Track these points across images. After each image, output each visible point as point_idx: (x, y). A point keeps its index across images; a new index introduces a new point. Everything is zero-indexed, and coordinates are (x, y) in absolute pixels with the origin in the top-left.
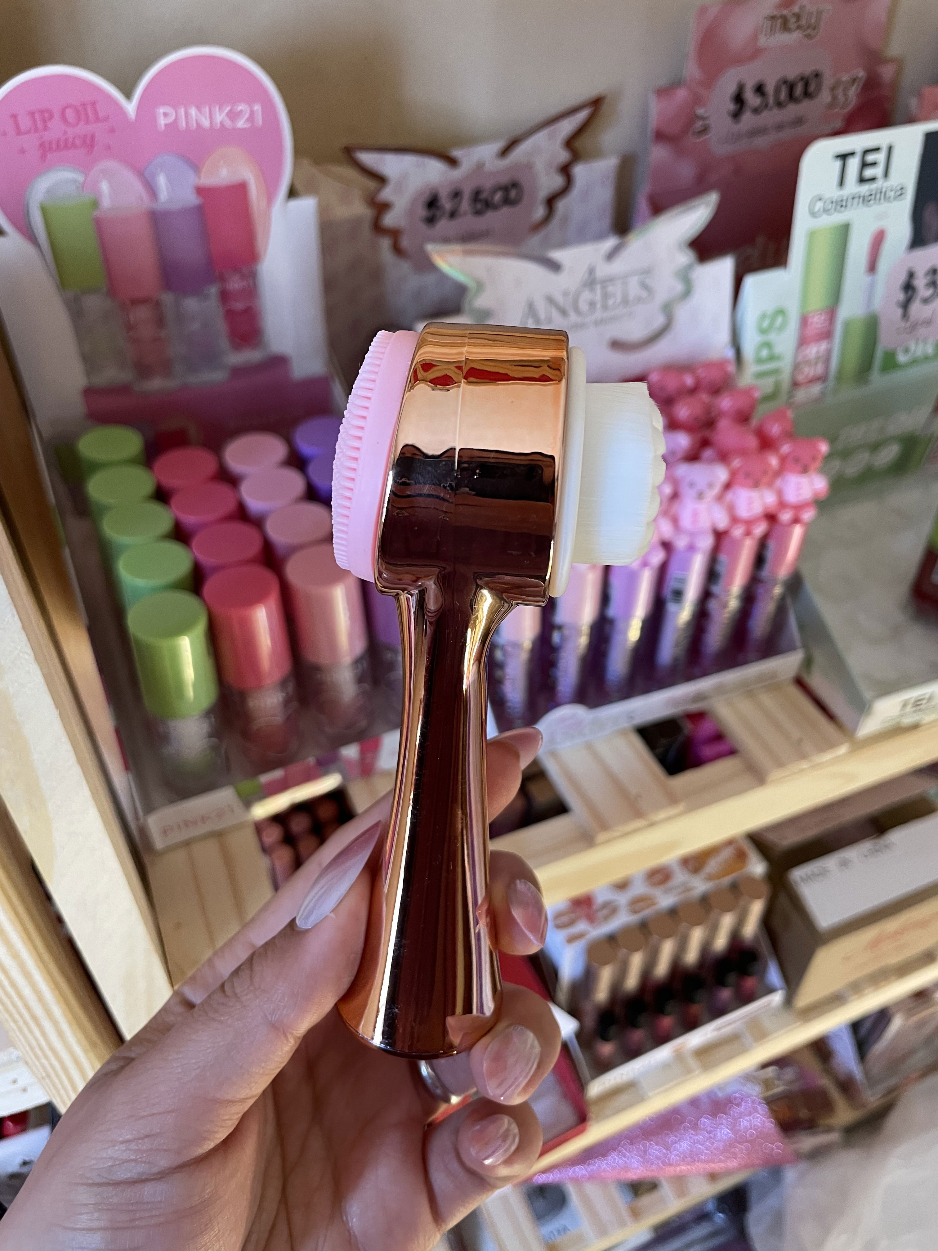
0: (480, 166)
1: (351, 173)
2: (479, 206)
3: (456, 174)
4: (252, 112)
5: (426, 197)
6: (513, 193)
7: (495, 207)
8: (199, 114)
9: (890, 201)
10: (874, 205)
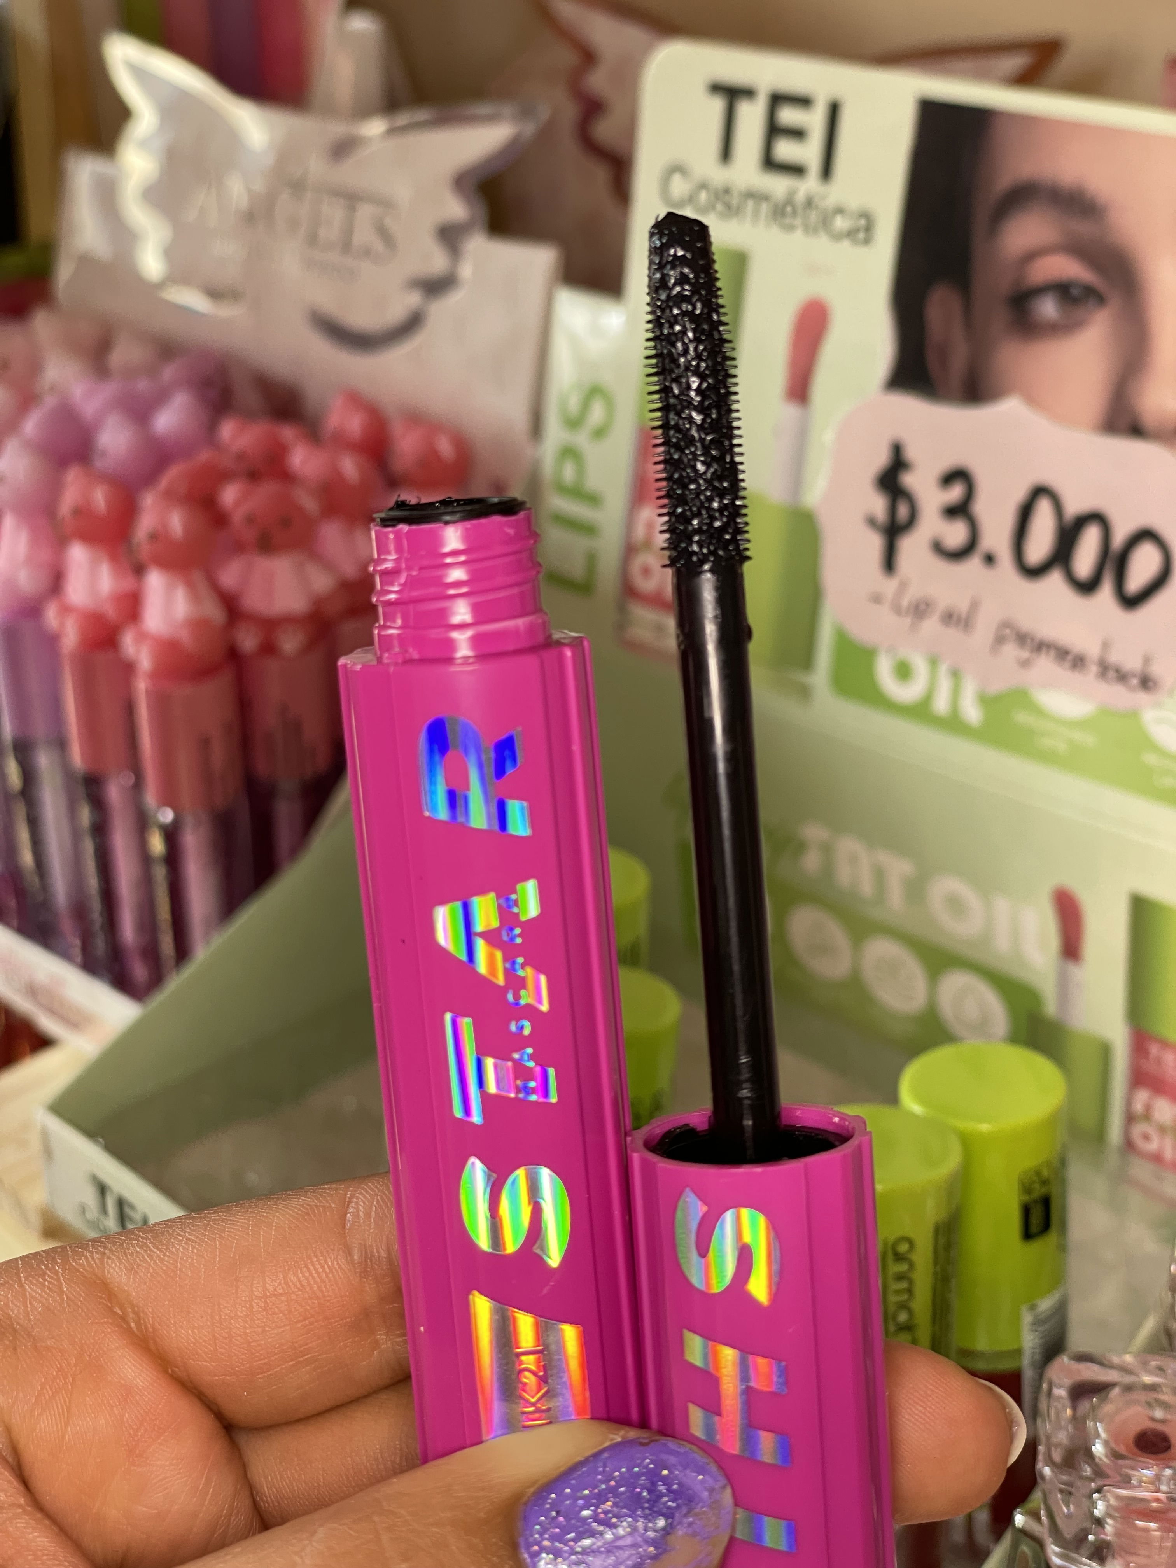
9: (837, 237)
10: (799, 234)
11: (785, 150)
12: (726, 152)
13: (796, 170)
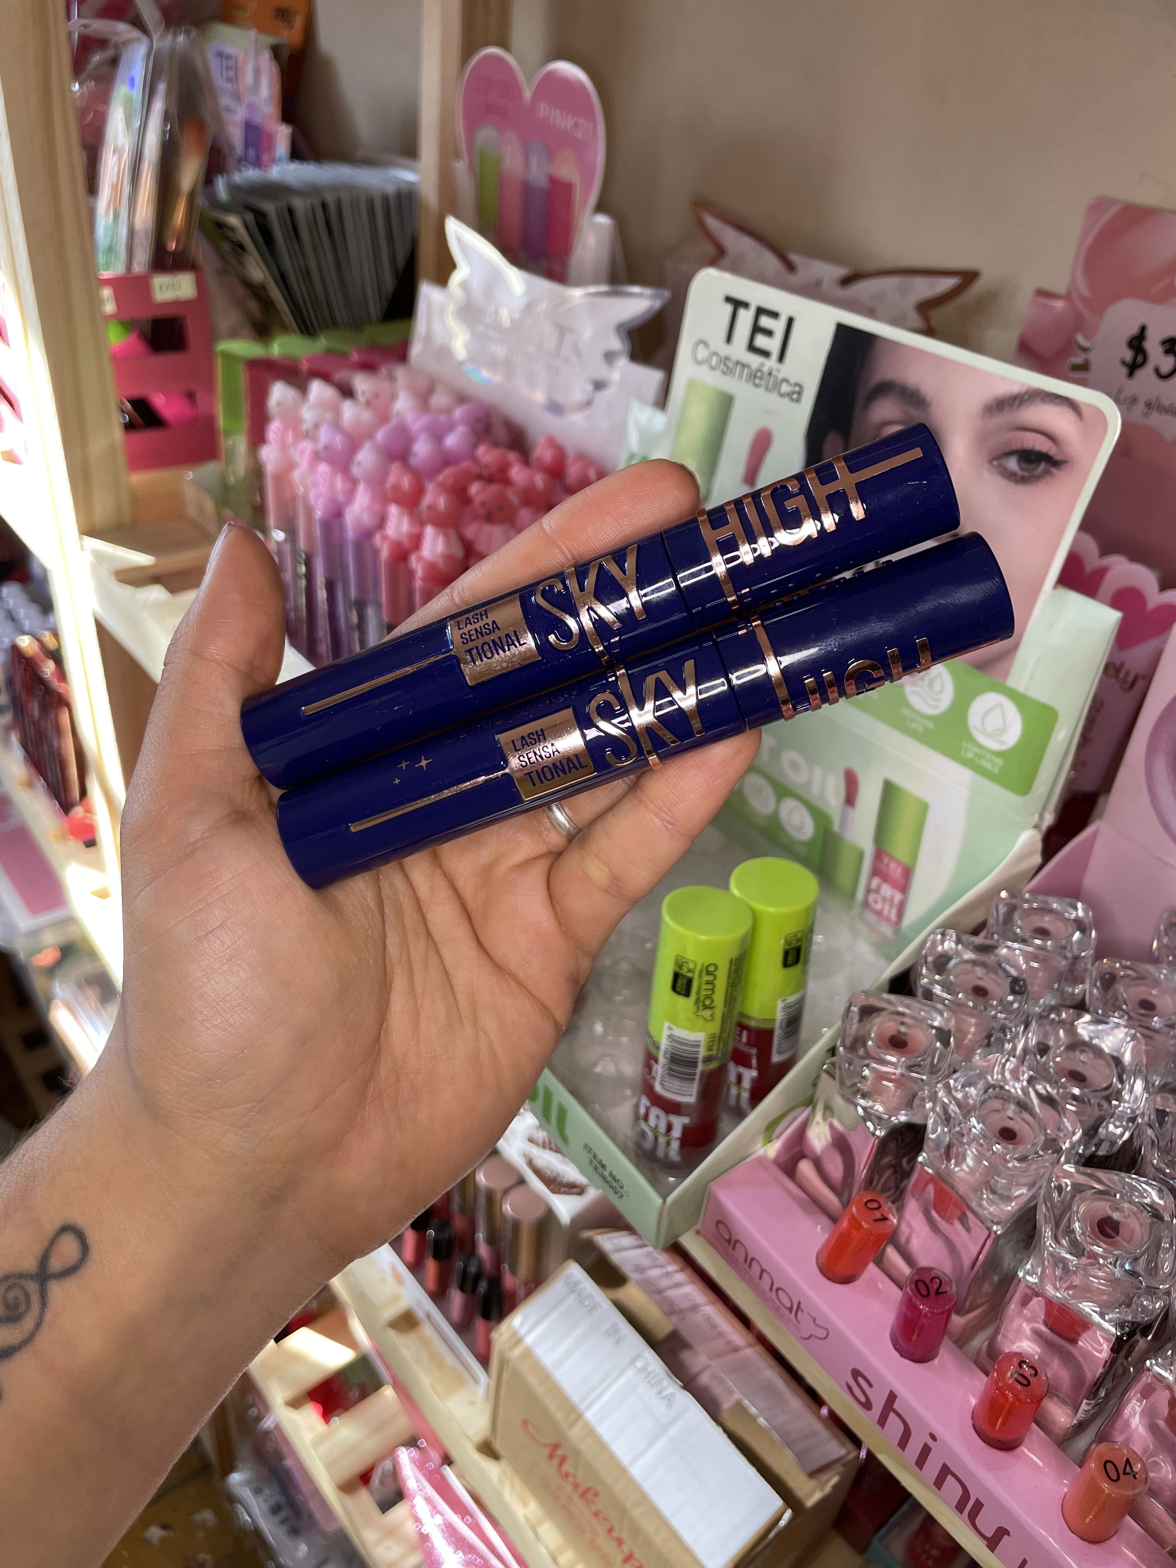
9: (782, 395)
10: (762, 390)
11: (761, 341)
12: (729, 338)
13: (766, 354)
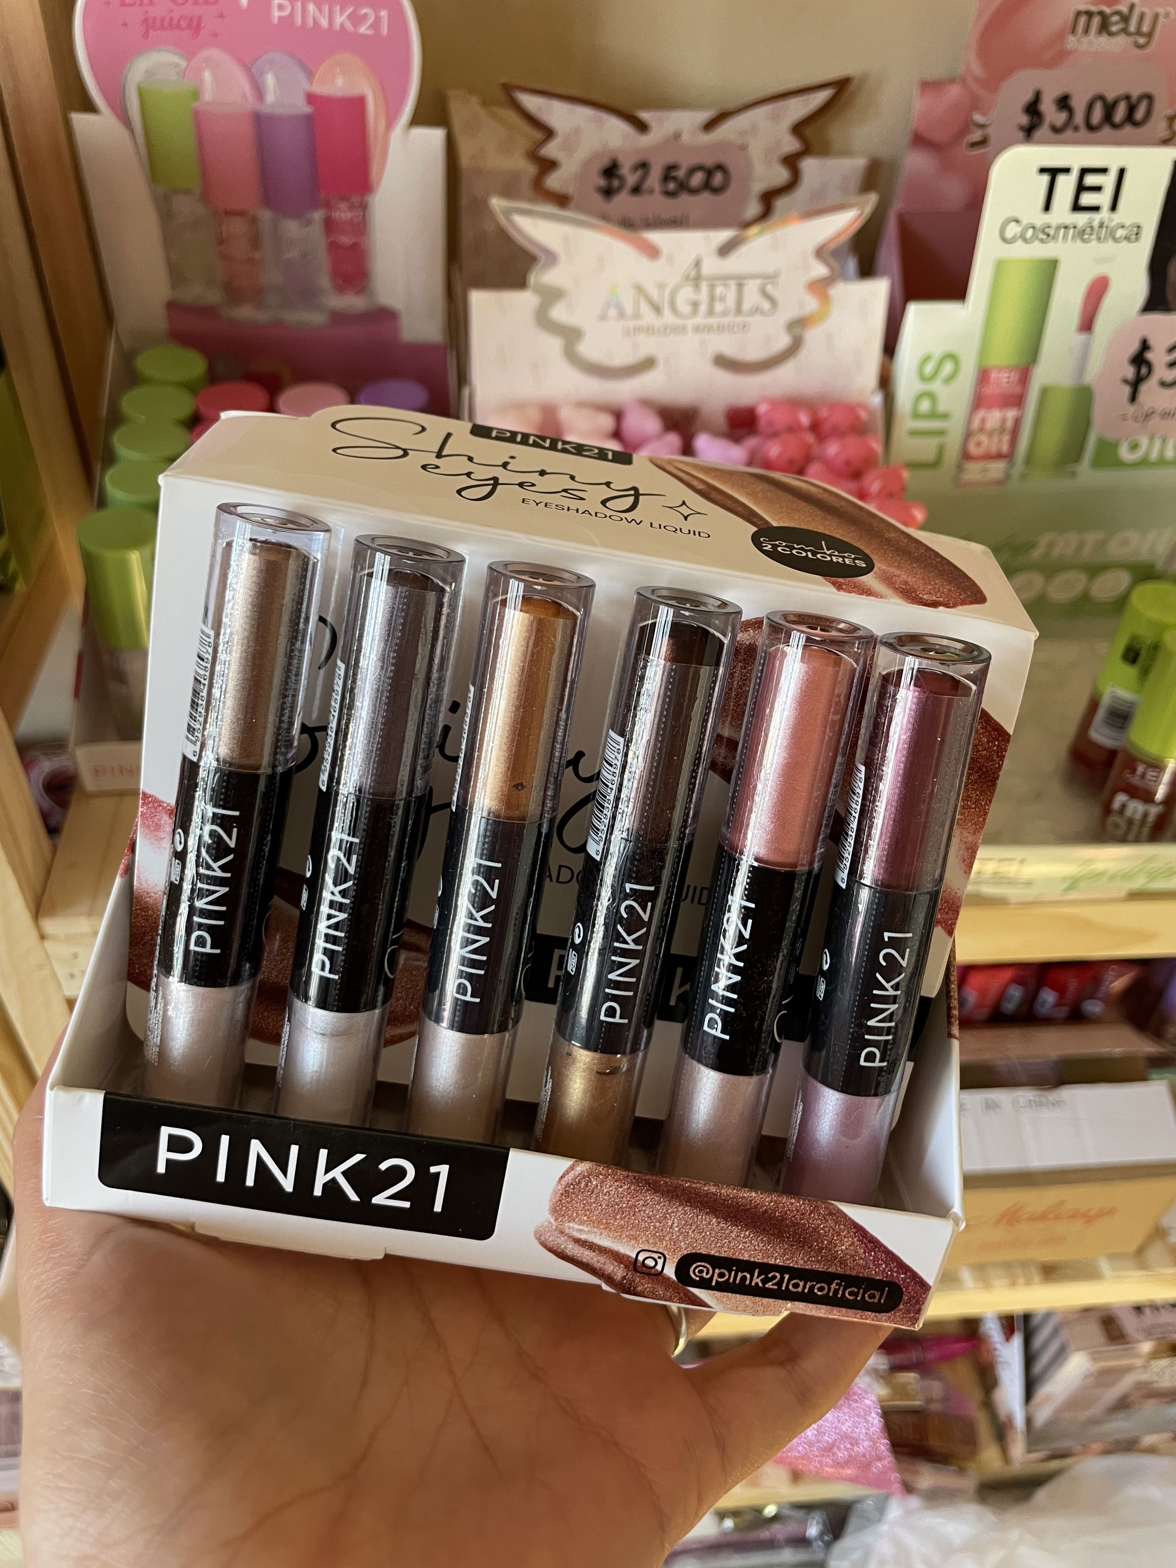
0: (677, 136)
1: (511, 116)
2: (672, 186)
3: (645, 140)
4: (378, 19)
5: (605, 162)
6: (718, 179)
7: (694, 191)
8: (317, 11)
9: (1118, 241)
10: (1094, 243)
11: (1087, 199)
12: (1047, 207)
13: (1094, 209)
